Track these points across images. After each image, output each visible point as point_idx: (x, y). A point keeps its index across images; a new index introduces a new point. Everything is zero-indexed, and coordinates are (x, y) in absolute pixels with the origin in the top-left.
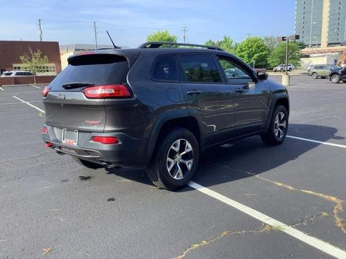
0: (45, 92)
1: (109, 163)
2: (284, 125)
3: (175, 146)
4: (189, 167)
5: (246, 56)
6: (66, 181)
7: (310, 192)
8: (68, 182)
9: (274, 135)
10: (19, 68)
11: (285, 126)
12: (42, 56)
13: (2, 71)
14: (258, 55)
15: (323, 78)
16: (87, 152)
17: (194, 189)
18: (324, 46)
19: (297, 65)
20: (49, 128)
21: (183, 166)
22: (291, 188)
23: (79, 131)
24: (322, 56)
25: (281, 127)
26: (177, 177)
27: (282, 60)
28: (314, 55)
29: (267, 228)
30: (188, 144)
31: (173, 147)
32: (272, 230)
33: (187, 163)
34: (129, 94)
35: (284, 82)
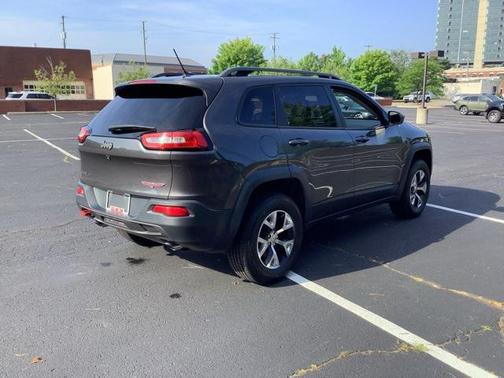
0: (81, 135)
1: (174, 244)
2: (423, 189)
3: (269, 220)
4: (288, 250)
5: (364, 77)
6: (108, 264)
7: (465, 293)
8: (111, 267)
9: (409, 203)
10: (32, 87)
11: (425, 191)
12: (67, 71)
13: (8, 90)
14: (381, 76)
15: (476, 113)
16: (143, 227)
17: (295, 283)
18: (478, 67)
19: (438, 94)
20: (86, 188)
21: (280, 250)
22: (435, 286)
23: (131, 196)
24: (475, 81)
25: (420, 192)
26: (272, 265)
27: (417, 86)
28: (463, 79)
29: (404, 347)
30: (288, 218)
31: (266, 222)
32: (411, 351)
33: (285, 244)
34: (206, 145)
35: (420, 119)
